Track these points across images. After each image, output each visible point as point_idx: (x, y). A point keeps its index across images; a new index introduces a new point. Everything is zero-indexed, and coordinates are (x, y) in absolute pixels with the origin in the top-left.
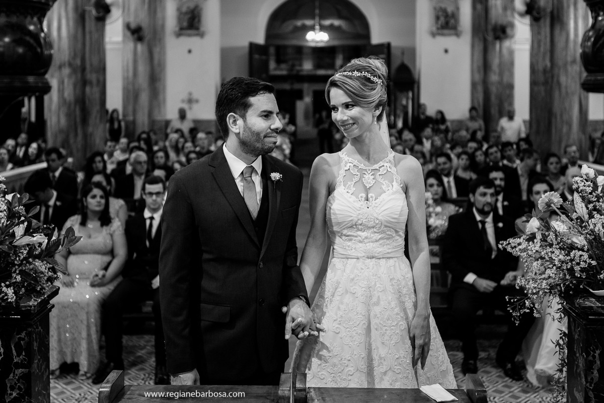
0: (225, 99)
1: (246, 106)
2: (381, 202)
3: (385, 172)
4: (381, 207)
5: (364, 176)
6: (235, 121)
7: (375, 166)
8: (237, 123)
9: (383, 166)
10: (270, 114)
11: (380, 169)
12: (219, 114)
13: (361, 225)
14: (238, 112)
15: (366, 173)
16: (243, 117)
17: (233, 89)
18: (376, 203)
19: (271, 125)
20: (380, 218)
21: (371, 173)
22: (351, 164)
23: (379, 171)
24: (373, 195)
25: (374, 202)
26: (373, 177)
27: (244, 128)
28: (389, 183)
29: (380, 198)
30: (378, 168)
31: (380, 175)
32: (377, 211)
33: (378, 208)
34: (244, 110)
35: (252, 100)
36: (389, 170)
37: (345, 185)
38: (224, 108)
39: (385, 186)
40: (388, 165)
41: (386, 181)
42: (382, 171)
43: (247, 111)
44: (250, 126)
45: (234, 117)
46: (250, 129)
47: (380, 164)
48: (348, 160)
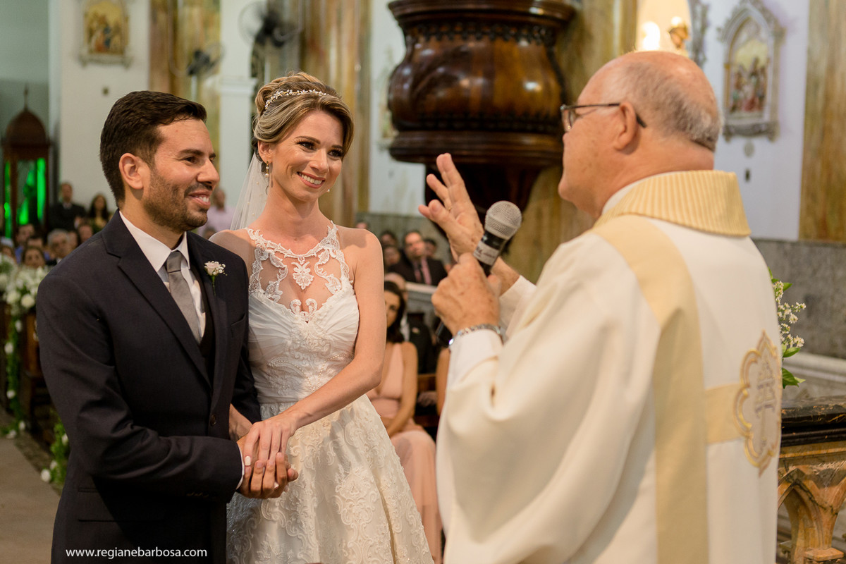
0: (115, 130)
1: (154, 142)
2: (328, 312)
3: (327, 260)
4: (329, 320)
5: (295, 269)
6: (133, 169)
7: (312, 251)
8: (138, 172)
9: (323, 250)
10: (197, 157)
11: (319, 256)
12: (107, 157)
13: (298, 350)
14: (139, 151)
15: (297, 264)
16: (149, 161)
17: (131, 111)
18: (320, 315)
19: (199, 174)
20: (329, 337)
21: (306, 264)
22: (270, 251)
23: (318, 259)
24: (314, 301)
25: (316, 312)
26: (309, 270)
27: (152, 179)
28: (336, 279)
29: (326, 306)
30: (316, 255)
31: (319, 265)
32: (322, 327)
33: (324, 322)
34: (151, 149)
35: (164, 130)
36: (333, 256)
37: (264, 288)
38: (114, 145)
39: (330, 284)
40: (330, 247)
41: (331, 276)
42: (323, 259)
43: (155, 151)
44: (162, 176)
45: (133, 161)
46: (162, 180)
47: (318, 248)
48: (266, 244)
